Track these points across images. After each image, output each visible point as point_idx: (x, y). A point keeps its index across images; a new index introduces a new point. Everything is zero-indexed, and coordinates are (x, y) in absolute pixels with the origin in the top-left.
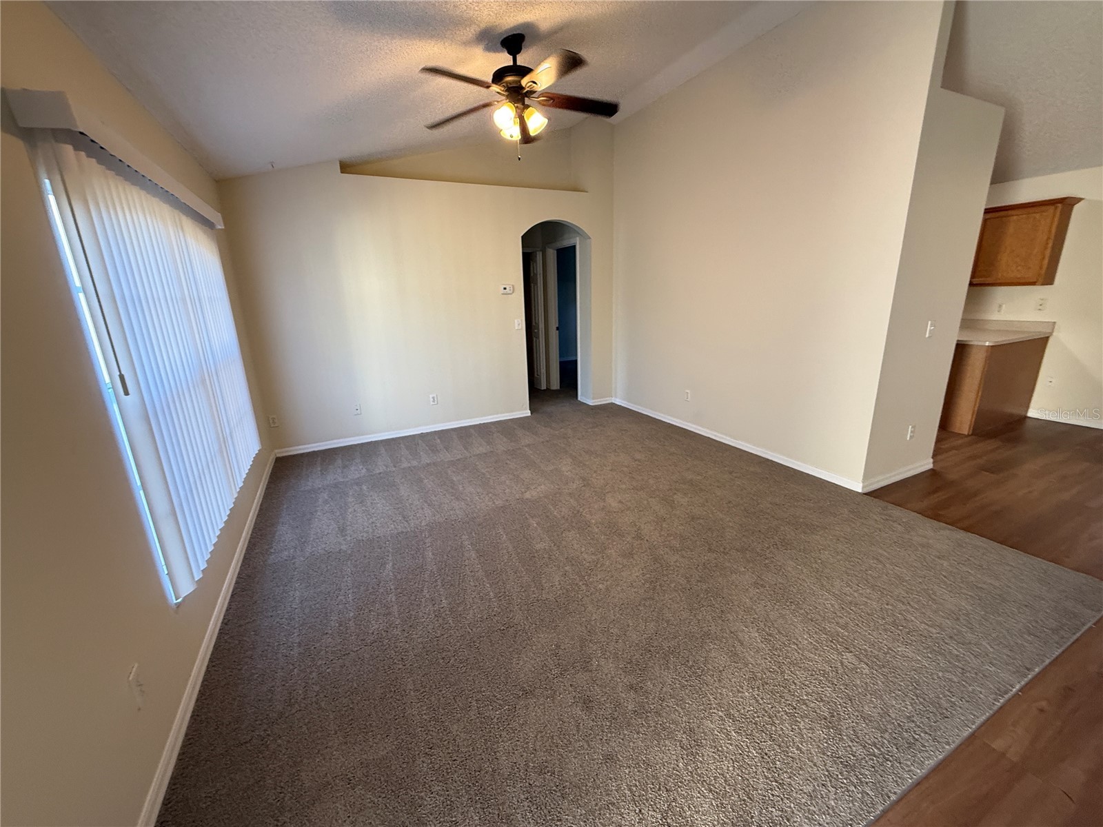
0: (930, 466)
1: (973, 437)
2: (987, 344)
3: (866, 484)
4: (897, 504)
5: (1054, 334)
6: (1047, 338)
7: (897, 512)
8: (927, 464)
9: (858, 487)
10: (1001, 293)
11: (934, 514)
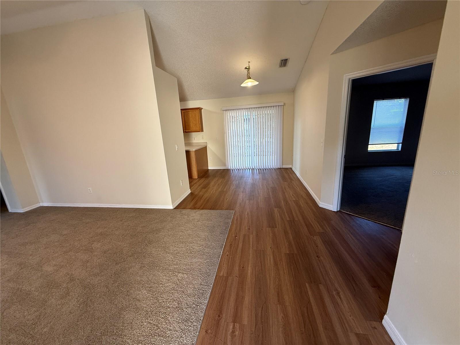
0: (190, 192)
1: (199, 179)
2: (194, 150)
3: (173, 205)
4: (184, 208)
5: (207, 145)
6: (206, 146)
7: (184, 211)
8: (189, 191)
9: (171, 207)
10: (194, 134)
11: (194, 208)
